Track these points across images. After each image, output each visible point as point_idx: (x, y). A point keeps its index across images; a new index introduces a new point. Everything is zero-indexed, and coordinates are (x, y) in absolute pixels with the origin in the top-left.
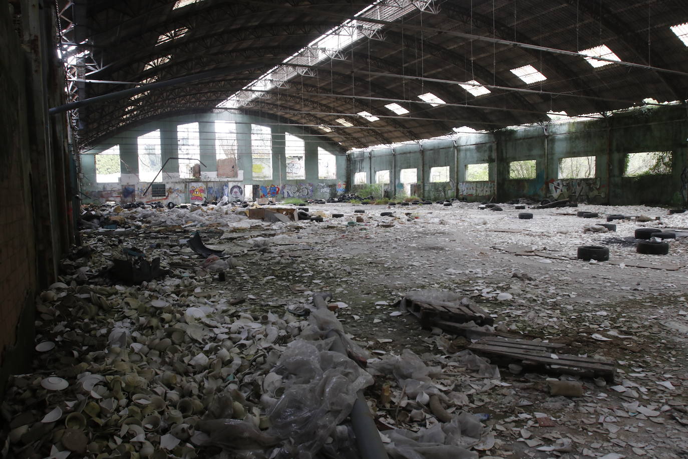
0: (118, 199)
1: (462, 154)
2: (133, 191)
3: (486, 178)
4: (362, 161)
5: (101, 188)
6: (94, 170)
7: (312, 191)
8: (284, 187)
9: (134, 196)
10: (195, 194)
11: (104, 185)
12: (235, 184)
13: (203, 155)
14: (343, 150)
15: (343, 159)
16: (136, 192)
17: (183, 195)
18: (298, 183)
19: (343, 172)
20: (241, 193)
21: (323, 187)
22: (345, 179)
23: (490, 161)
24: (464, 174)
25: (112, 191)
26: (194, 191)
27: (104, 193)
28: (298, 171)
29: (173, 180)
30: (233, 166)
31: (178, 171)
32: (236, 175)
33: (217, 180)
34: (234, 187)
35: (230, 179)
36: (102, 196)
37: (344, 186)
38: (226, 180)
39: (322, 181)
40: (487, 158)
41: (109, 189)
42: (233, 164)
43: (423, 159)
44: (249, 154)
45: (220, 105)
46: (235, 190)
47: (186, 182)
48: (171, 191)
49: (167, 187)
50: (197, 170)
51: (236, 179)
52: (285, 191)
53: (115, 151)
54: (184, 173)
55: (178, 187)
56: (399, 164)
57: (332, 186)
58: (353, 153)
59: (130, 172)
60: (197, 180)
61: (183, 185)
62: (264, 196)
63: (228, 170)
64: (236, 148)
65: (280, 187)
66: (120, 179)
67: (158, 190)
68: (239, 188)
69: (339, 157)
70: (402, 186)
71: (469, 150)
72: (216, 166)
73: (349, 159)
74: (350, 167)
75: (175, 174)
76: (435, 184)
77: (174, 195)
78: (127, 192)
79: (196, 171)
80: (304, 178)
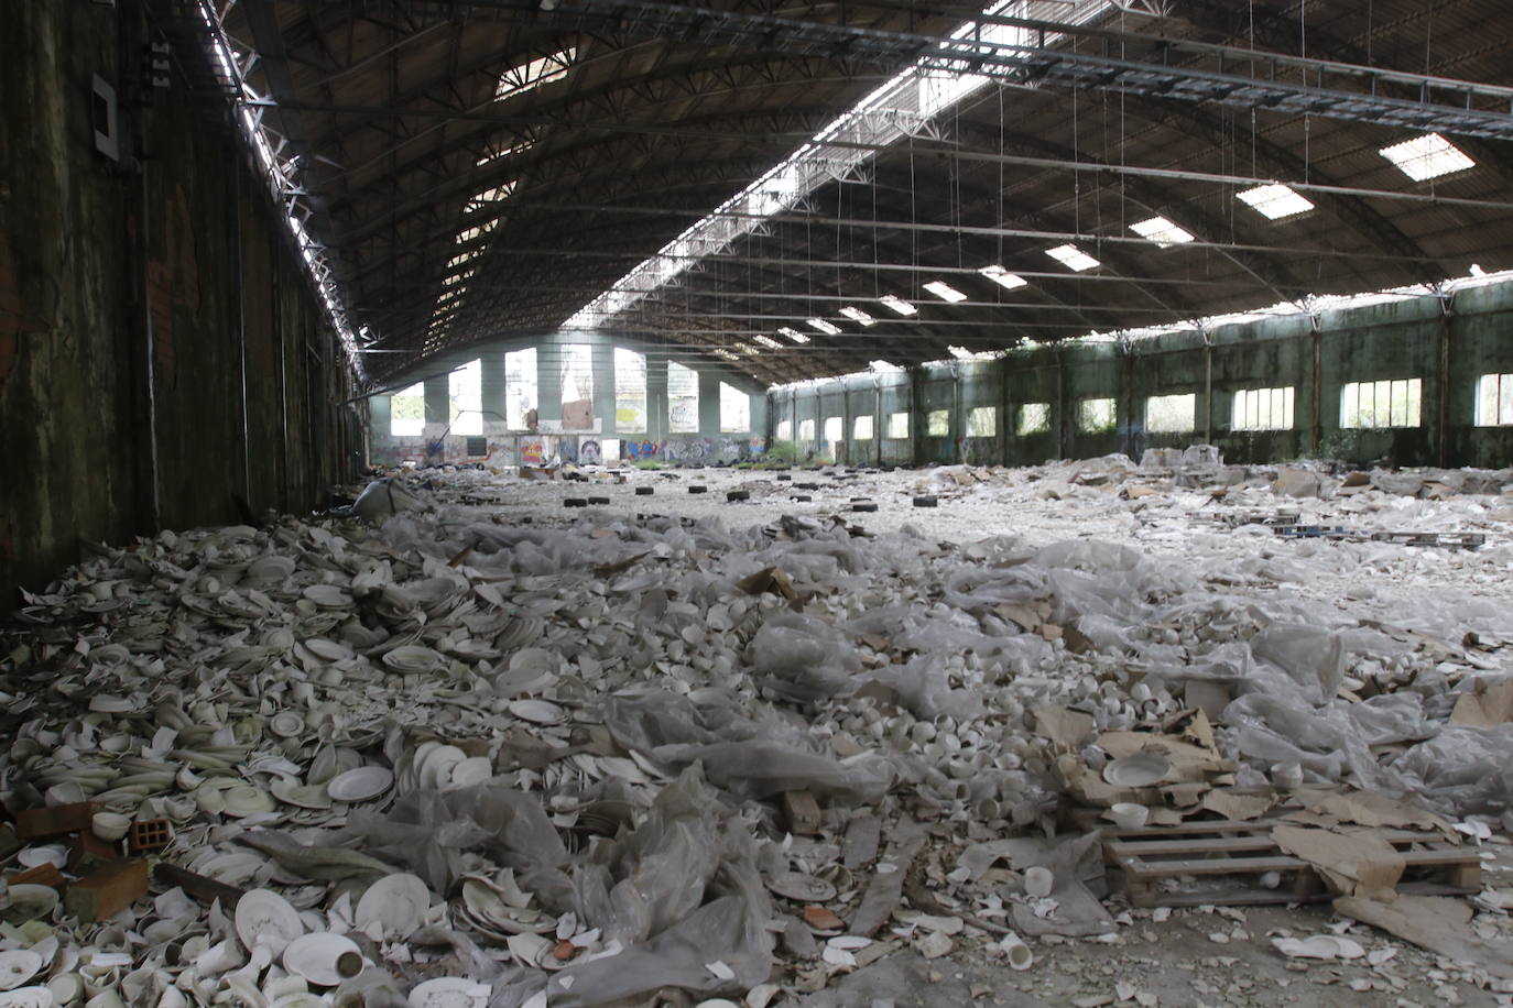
0: (421, 459)
1: (884, 398)
2: (442, 448)
3: (906, 436)
4: (786, 403)
5: (397, 443)
6: (388, 417)
7: (710, 450)
8: (664, 444)
9: (442, 455)
10: (529, 453)
11: (402, 439)
12: (589, 439)
13: (542, 396)
14: (762, 387)
15: (761, 401)
16: (445, 450)
17: (511, 454)
18: (688, 438)
19: (762, 420)
20: (598, 451)
21: (728, 445)
22: (764, 432)
23: (909, 410)
24: (886, 428)
25: (412, 448)
26: (527, 448)
27: (401, 450)
28: (687, 418)
29: (498, 432)
30: (587, 412)
31: (504, 419)
32: (590, 425)
33: (563, 432)
34: (587, 443)
35: (580, 432)
36: (398, 454)
37: (763, 443)
38: (575, 432)
39: (727, 435)
40: (906, 406)
41: (408, 444)
42: (586, 409)
43: (847, 405)
44: (612, 395)
45: (569, 322)
46: (589, 447)
47: (517, 435)
48: (494, 448)
49: (489, 442)
50: (533, 417)
51: (590, 432)
52: (667, 450)
53: (417, 391)
54: (515, 421)
55: (504, 442)
56: (823, 412)
57: (743, 443)
58: (775, 392)
59: (436, 421)
60: (533, 433)
61: (513, 440)
62: (633, 456)
63: (579, 417)
64: (592, 384)
65: (659, 443)
66: (424, 431)
67: (477, 446)
68: (596, 444)
69: (755, 398)
70: (826, 443)
71: (888, 393)
72: (562, 413)
73: (771, 400)
74: (771, 414)
75: (501, 423)
76: (858, 441)
77: (498, 454)
78: (433, 449)
79: (532, 419)
80: (697, 430)
